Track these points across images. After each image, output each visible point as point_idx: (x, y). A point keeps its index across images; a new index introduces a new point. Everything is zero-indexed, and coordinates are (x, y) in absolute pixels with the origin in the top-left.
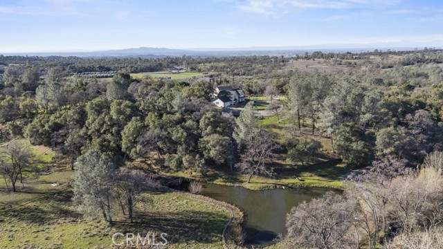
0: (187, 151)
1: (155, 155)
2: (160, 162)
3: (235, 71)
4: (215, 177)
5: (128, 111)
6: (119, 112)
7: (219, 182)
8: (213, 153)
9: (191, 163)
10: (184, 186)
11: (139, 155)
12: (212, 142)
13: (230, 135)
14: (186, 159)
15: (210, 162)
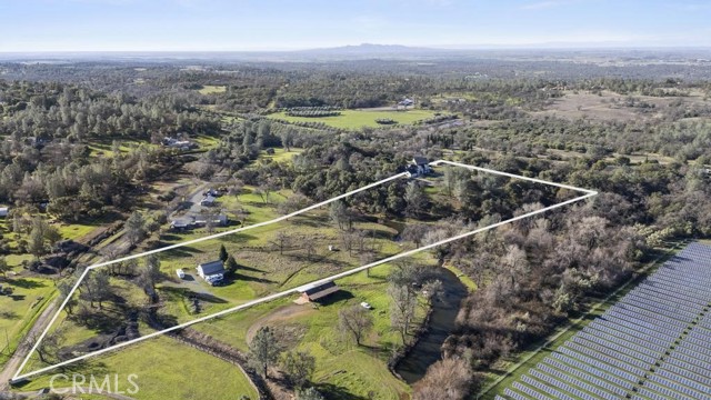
0: (379, 204)
1: (363, 205)
2: (365, 208)
3: (476, 113)
4: (392, 218)
5: (350, 179)
6: (346, 179)
7: (394, 221)
8: (392, 206)
9: (380, 210)
10: (375, 220)
11: (355, 204)
12: (392, 199)
13: (401, 196)
14: (377, 207)
15: (390, 211)
